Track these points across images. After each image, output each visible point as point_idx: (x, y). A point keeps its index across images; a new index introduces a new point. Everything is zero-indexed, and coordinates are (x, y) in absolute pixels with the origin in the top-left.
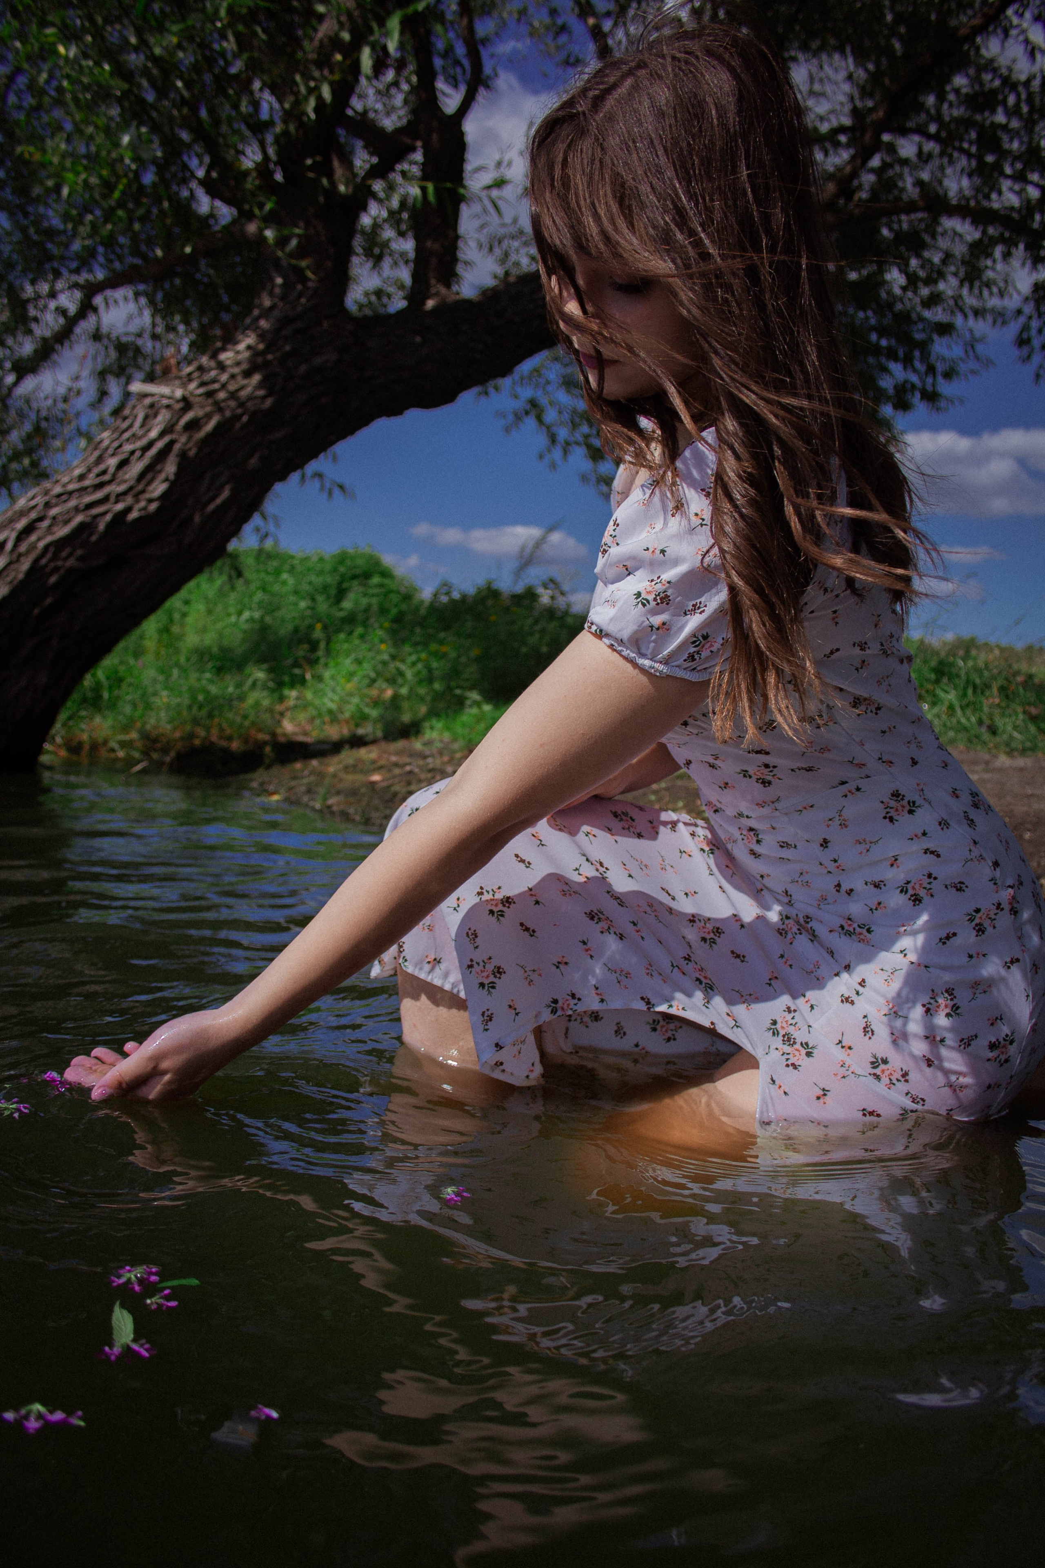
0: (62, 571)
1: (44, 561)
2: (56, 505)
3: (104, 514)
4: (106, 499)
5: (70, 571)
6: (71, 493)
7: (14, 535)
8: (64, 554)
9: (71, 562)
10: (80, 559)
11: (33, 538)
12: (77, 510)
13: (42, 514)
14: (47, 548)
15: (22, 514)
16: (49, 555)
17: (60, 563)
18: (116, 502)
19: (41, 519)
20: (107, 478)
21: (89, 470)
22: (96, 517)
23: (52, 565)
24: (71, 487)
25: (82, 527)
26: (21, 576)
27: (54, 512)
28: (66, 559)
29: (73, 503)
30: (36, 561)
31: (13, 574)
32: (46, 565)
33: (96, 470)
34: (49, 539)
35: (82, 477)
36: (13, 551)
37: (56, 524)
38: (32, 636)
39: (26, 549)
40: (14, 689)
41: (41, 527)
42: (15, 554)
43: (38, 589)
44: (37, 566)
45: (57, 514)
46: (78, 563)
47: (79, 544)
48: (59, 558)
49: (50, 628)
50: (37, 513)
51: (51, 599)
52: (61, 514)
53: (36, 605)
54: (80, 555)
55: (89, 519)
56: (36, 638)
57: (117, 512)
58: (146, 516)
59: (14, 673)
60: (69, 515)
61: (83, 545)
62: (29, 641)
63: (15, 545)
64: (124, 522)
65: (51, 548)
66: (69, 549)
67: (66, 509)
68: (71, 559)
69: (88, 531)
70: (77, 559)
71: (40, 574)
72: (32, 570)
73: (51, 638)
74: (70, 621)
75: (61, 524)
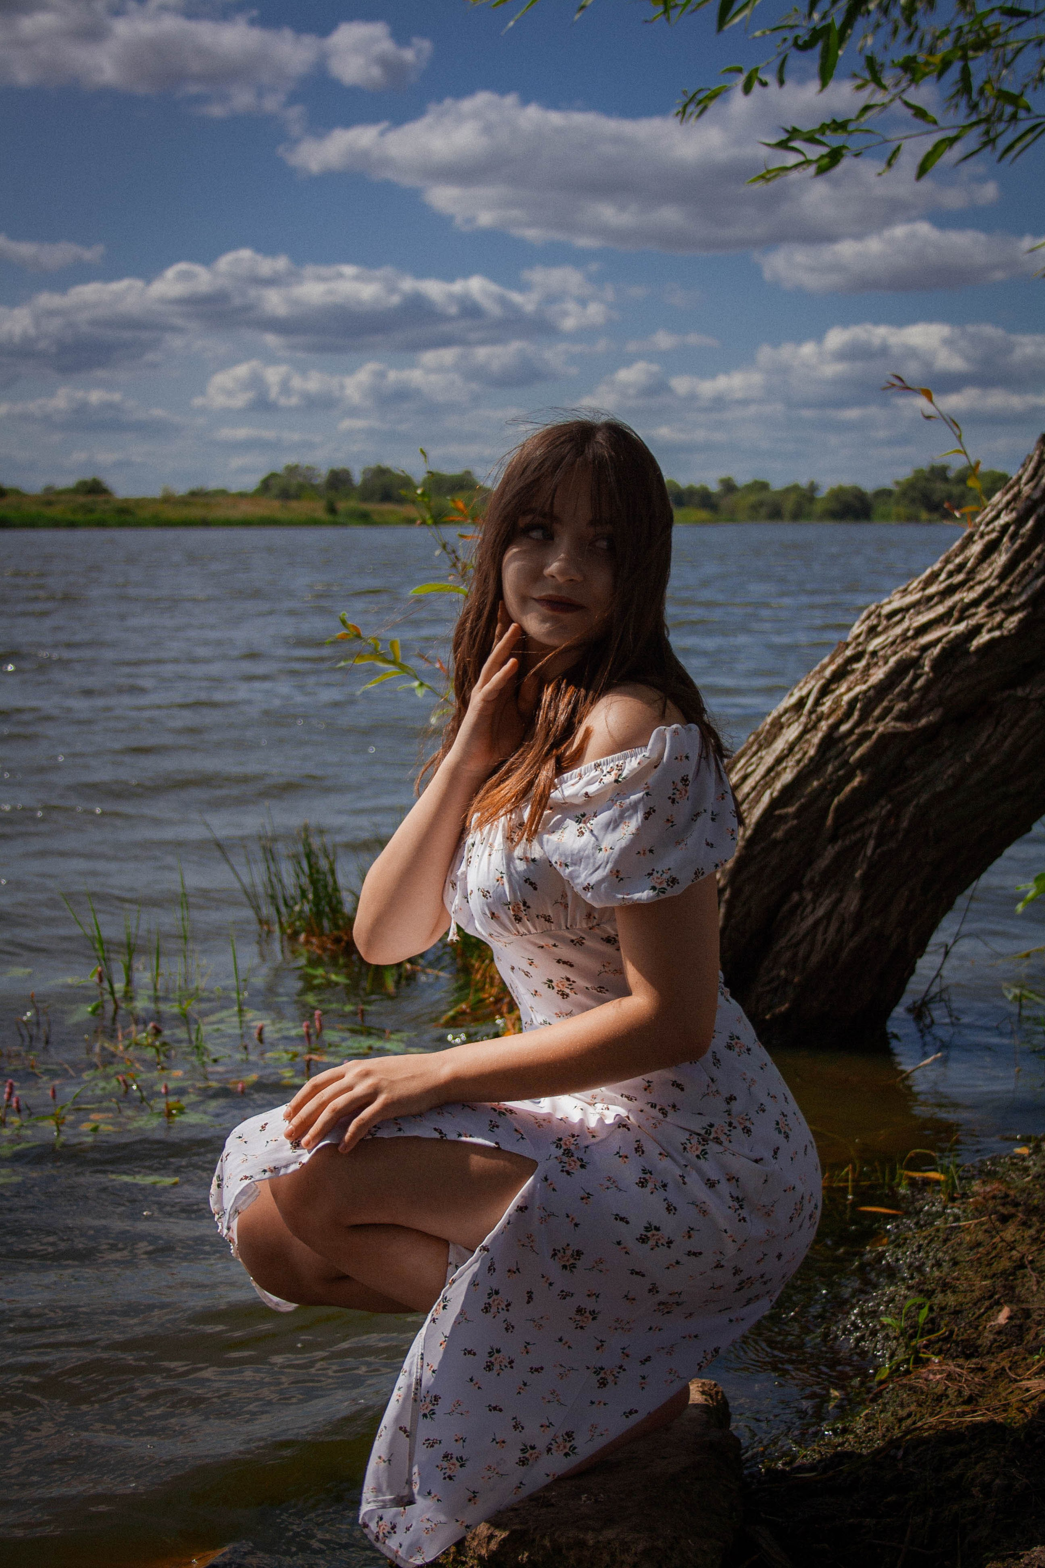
0: (875, 736)
1: (844, 728)
2: (883, 631)
3: (937, 642)
4: (948, 614)
5: (887, 737)
6: (908, 609)
7: (820, 684)
8: (877, 712)
9: (887, 726)
10: (900, 718)
11: (841, 689)
12: (903, 639)
13: (861, 648)
14: (852, 704)
16: (856, 715)
17: (871, 727)
18: (958, 621)
19: (857, 657)
20: (961, 577)
21: (946, 566)
22: (923, 649)
23: (859, 731)
24: (913, 598)
26: (812, 752)
27: (875, 644)
28: (881, 718)
31: (804, 748)
32: (850, 732)
35: (933, 579)
36: (811, 712)
37: (876, 664)
38: (833, 839)
39: (830, 707)
40: (810, 921)
41: (857, 669)
42: (814, 717)
43: (836, 770)
44: (836, 735)
45: (878, 648)
46: (898, 725)
47: (899, 694)
48: (871, 720)
49: (862, 826)
50: (855, 648)
51: (856, 782)
52: (883, 648)
53: (837, 791)
54: (901, 711)
55: (915, 654)
56: (840, 842)
57: (957, 636)
58: (1002, 637)
59: (809, 896)
60: (893, 648)
61: (906, 694)
62: (829, 847)
63: (817, 703)
64: (967, 652)
65: (859, 705)
66: (885, 703)
67: (890, 639)
68: (887, 720)
69: (911, 673)
70: (897, 719)
71: (841, 745)
72: (830, 741)
73: (863, 842)
74: (895, 813)
75: (881, 663)
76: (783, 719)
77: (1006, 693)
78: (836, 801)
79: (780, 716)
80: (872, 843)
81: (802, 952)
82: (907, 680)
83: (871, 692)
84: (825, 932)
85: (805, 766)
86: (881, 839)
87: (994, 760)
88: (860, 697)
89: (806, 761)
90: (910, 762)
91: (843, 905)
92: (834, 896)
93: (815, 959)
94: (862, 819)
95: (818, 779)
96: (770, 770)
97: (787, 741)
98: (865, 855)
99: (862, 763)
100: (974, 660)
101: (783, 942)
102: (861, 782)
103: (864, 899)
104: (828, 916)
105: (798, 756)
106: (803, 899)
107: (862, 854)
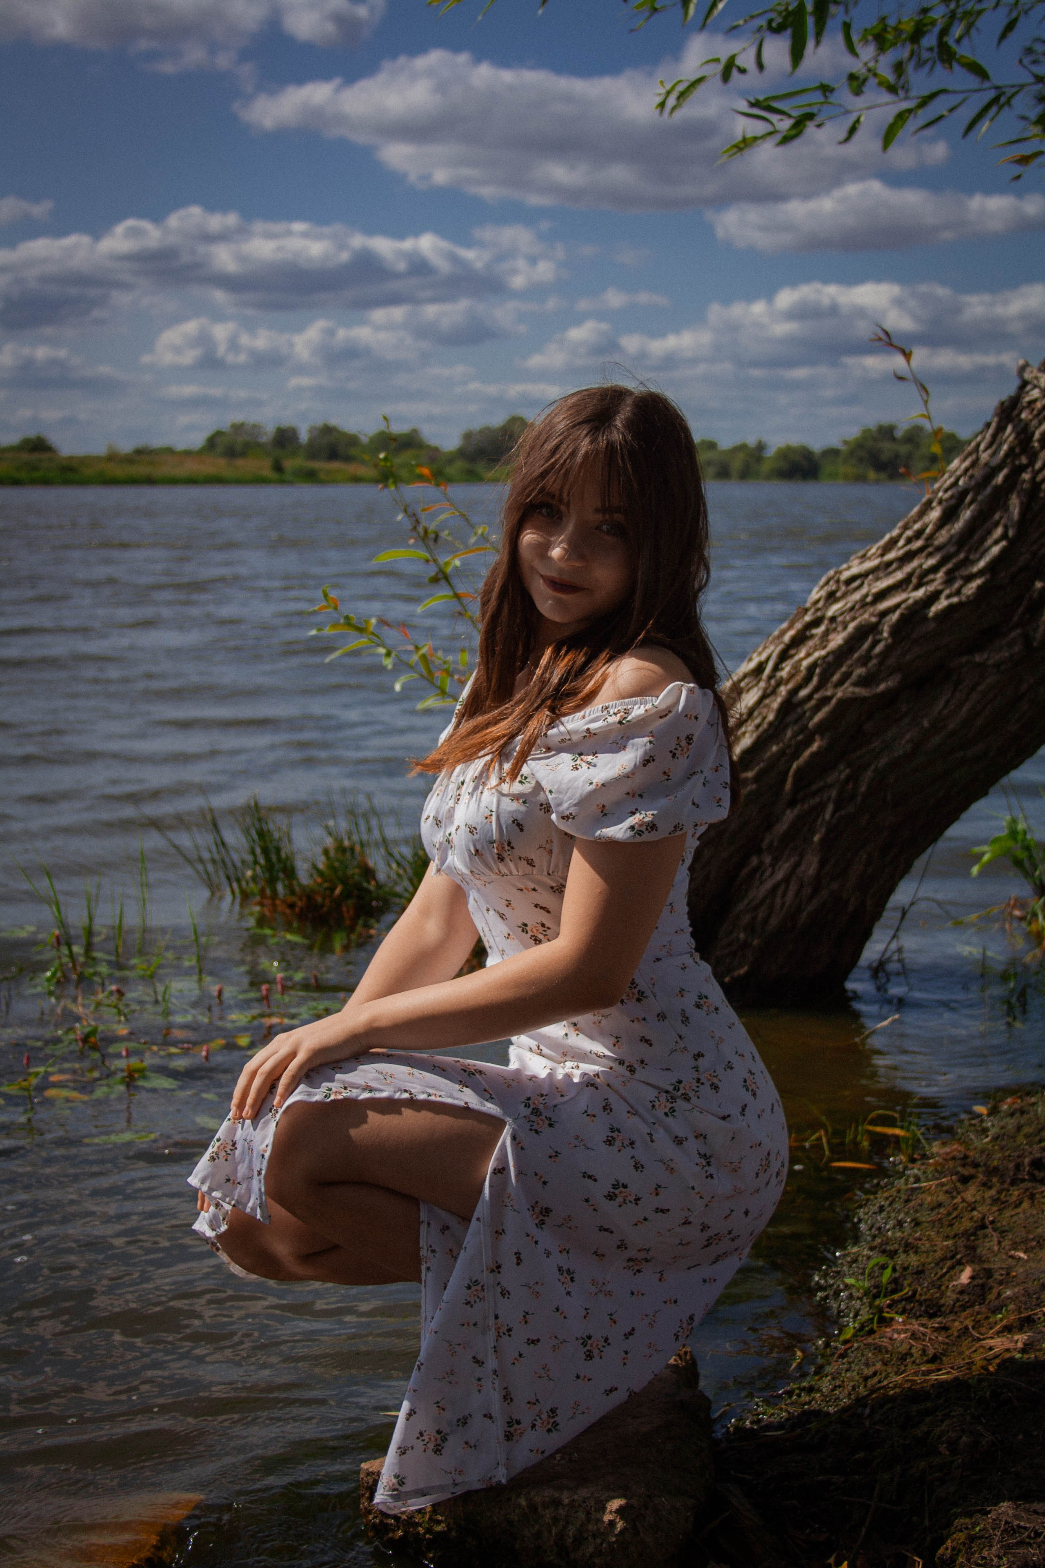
0: (834, 701)
1: (803, 693)
2: (841, 597)
3: (896, 607)
4: (906, 581)
5: (845, 702)
6: (867, 575)
7: (779, 649)
8: (836, 678)
9: (846, 691)
10: (859, 683)
11: (801, 654)
12: (863, 604)
13: (821, 613)
14: (812, 669)
15: (802, 614)
16: (815, 680)
17: (830, 692)
18: (917, 587)
19: (816, 623)
20: (919, 543)
21: (905, 531)
22: (882, 615)
24: (872, 564)
25: (863, 633)
26: (771, 717)
27: (834, 609)
28: (840, 683)
29: (863, 592)
30: (796, 690)
31: (764, 714)
32: (809, 697)
33: (913, 531)
34: (820, 654)
35: (890, 545)
36: (770, 677)
37: (835, 629)
38: (792, 804)
39: (789, 673)
40: (769, 885)
41: (816, 635)
42: (773, 682)
43: (795, 735)
44: (795, 700)
45: (837, 614)
46: (857, 690)
47: (858, 660)
48: (829, 685)
49: (820, 790)
50: (814, 614)
51: (815, 747)
52: (842, 614)
53: (796, 755)
54: (860, 676)
55: (874, 619)
56: (799, 807)
57: (916, 602)
58: (960, 604)
59: (768, 860)
60: (852, 614)
61: (865, 660)
62: (788, 812)
63: (777, 668)
64: (925, 618)
65: (818, 671)
66: (844, 669)
67: (849, 605)
68: (846, 685)
69: (870, 639)
70: (856, 684)
71: (799, 710)
72: (788, 706)
73: (822, 806)
74: (854, 777)
75: (840, 628)
76: (742, 684)
77: (964, 659)
78: (795, 766)
79: (740, 681)
80: (830, 808)
81: (761, 915)
82: (866, 646)
83: (830, 658)
84: (784, 895)
85: (765, 731)
86: (839, 805)
87: (951, 726)
88: (819, 662)
89: (765, 726)
90: (868, 727)
91: (802, 868)
92: (792, 860)
93: (774, 922)
94: (822, 783)
95: (778, 744)
97: (746, 706)
98: (823, 819)
99: (821, 728)
100: (932, 625)
101: (741, 906)
102: (819, 747)
103: (822, 864)
104: (787, 880)
105: (757, 721)
106: (761, 863)
107: (821, 818)
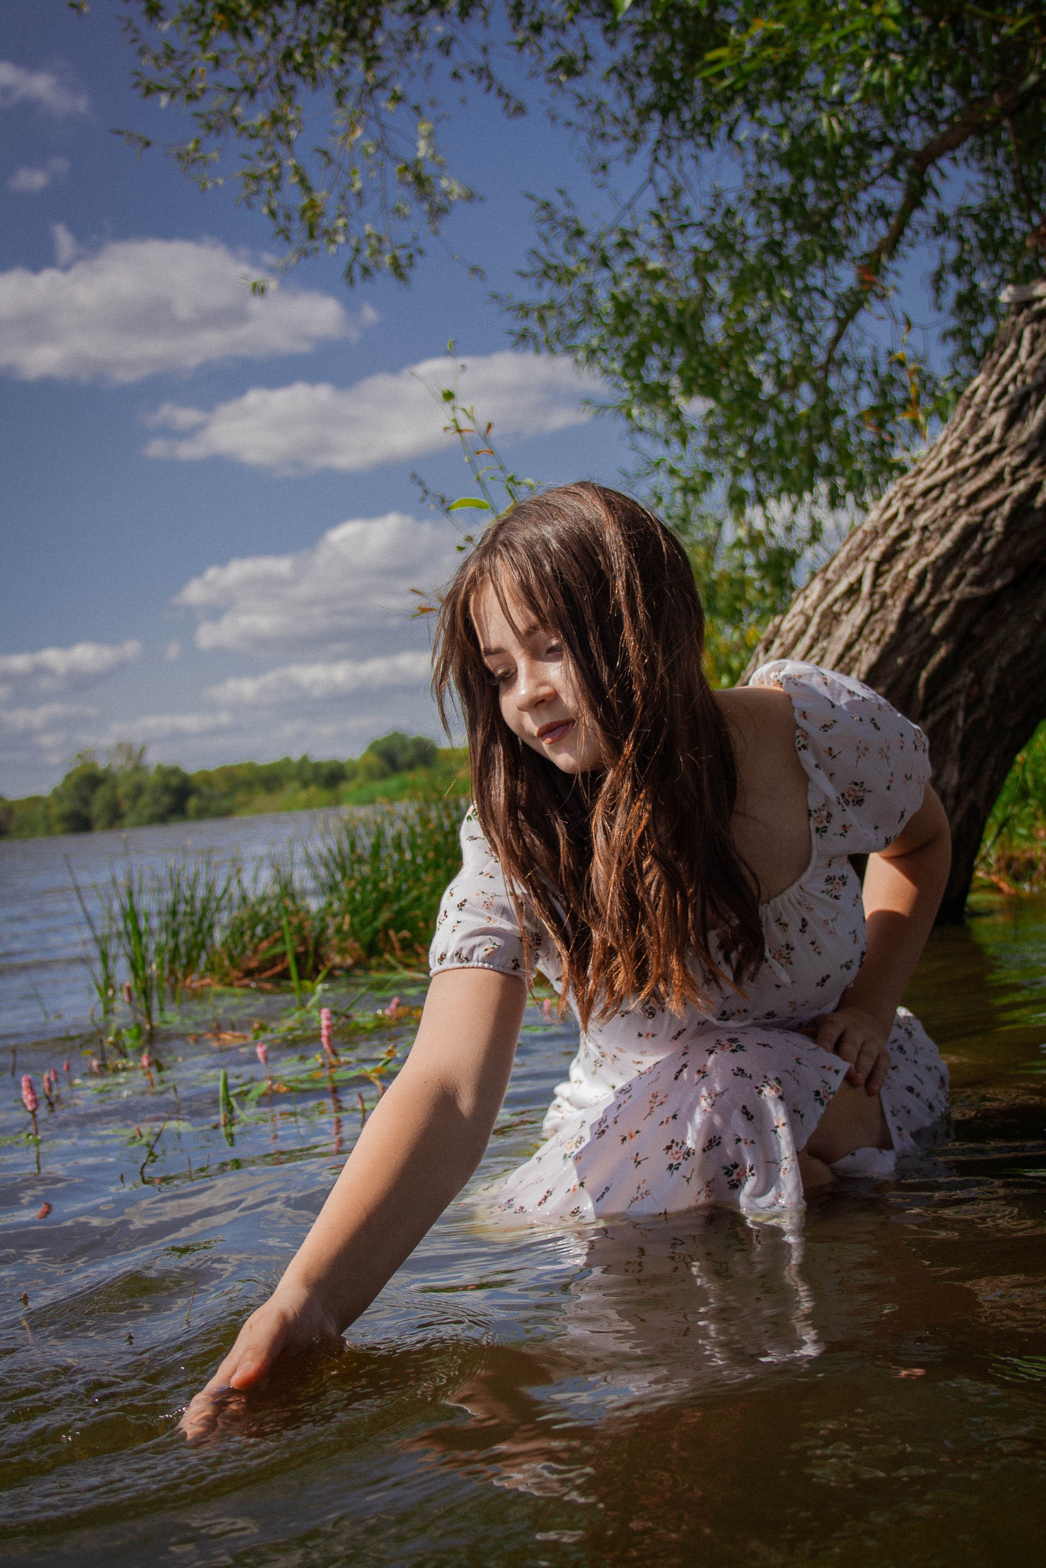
0: (952, 605)
1: (919, 600)
2: (924, 508)
3: (1000, 503)
4: (998, 478)
5: (964, 604)
6: (943, 484)
7: (870, 567)
8: (949, 581)
9: (964, 590)
10: (977, 581)
11: (899, 566)
12: (956, 507)
13: (905, 527)
14: (921, 577)
15: (876, 534)
16: (928, 586)
17: (946, 596)
18: (1014, 482)
19: (904, 535)
20: (993, 446)
21: (965, 442)
22: (986, 512)
23: (933, 602)
24: (940, 476)
25: (969, 533)
26: (891, 629)
27: (922, 520)
28: (955, 585)
29: (948, 499)
30: (910, 600)
31: (878, 628)
32: (926, 604)
33: (974, 440)
34: (923, 562)
35: (954, 456)
36: (872, 594)
37: (929, 539)
39: (891, 586)
41: (908, 547)
42: (877, 597)
43: (919, 644)
44: (912, 609)
45: (928, 522)
46: (974, 590)
47: (970, 560)
48: (943, 589)
49: (949, 696)
50: (898, 528)
51: (942, 652)
52: (934, 521)
53: (922, 666)
54: (975, 576)
55: (978, 519)
56: (930, 718)
57: (1021, 494)
60: (946, 519)
61: (976, 559)
63: (874, 585)
64: (1032, 509)
65: (929, 576)
66: (955, 571)
67: (940, 512)
68: (962, 586)
69: (979, 538)
70: (972, 584)
71: (918, 619)
72: (906, 616)
73: (952, 714)
74: (978, 680)
75: (936, 535)
76: (836, 608)
78: (924, 675)
79: (831, 606)
80: (961, 714)
82: (975, 546)
83: (940, 563)
85: (887, 645)
86: (969, 710)
88: (929, 569)
89: (886, 639)
90: (977, 630)
91: (945, 779)
94: (948, 690)
95: (902, 655)
96: (841, 658)
97: (853, 626)
98: (957, 728)
99: (945, 633)
100: (1041, 517)
102: (947, 653)
103: (961, 771)
105: (876, 635)
107: (953, 726)
